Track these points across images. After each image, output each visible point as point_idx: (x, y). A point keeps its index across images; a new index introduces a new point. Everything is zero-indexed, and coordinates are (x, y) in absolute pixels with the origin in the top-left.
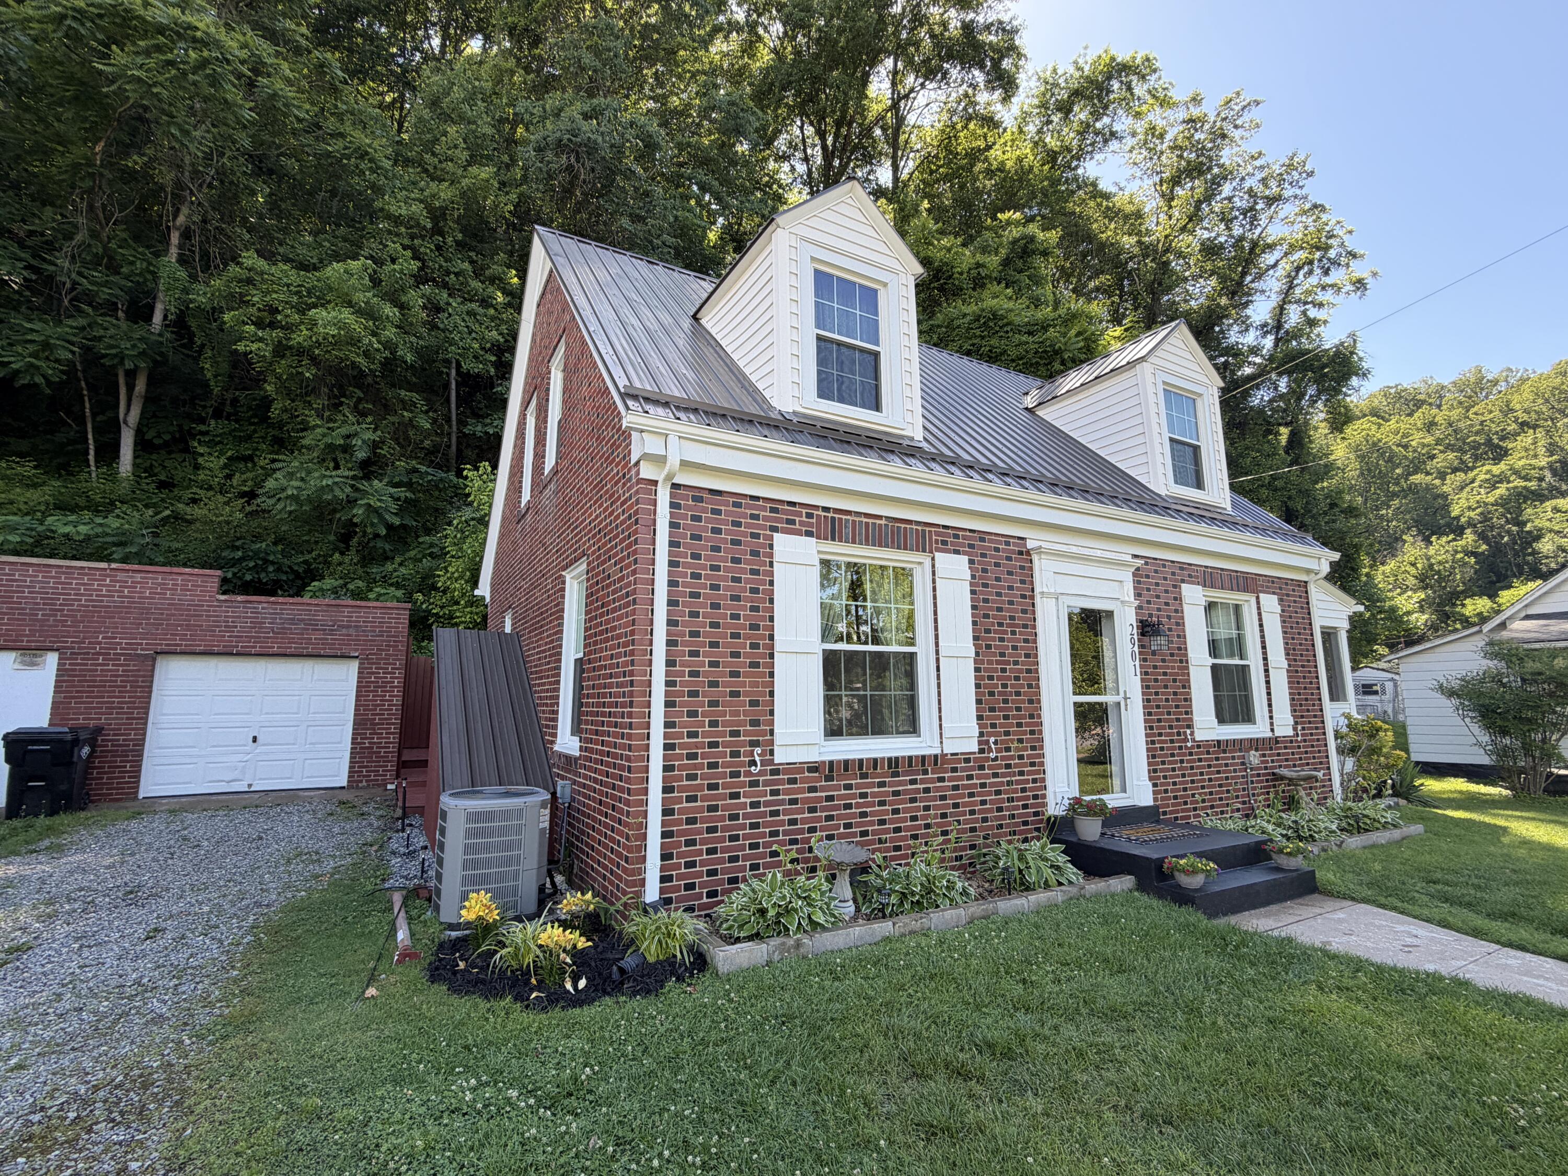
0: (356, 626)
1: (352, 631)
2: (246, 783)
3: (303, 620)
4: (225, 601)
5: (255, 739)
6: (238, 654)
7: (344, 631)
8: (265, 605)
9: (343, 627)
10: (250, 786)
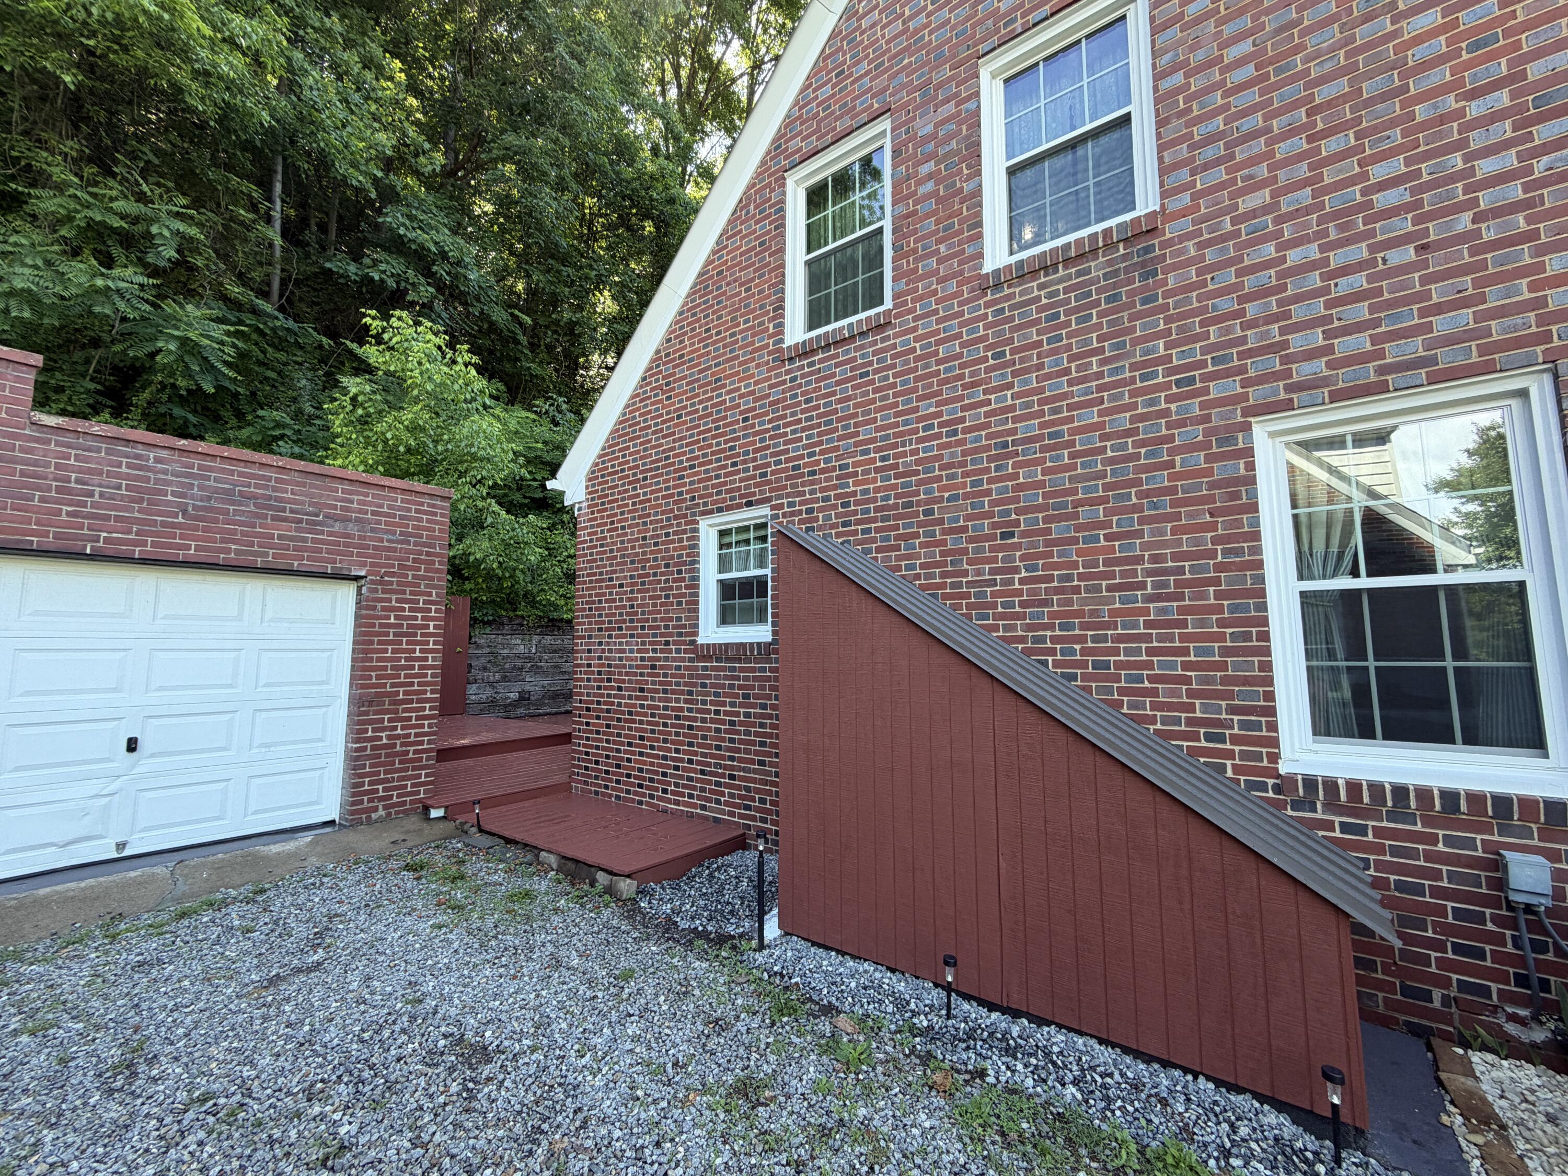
0: (358, 520)
1: (352, 529)
2: (111, 842)
3: (254, 497)
4: (58, 429)
5: (132, 746)
6: (97, 557)
7: (337, 527)
8: (164, 454)
9: (336, 518)
10: (121, 846)
